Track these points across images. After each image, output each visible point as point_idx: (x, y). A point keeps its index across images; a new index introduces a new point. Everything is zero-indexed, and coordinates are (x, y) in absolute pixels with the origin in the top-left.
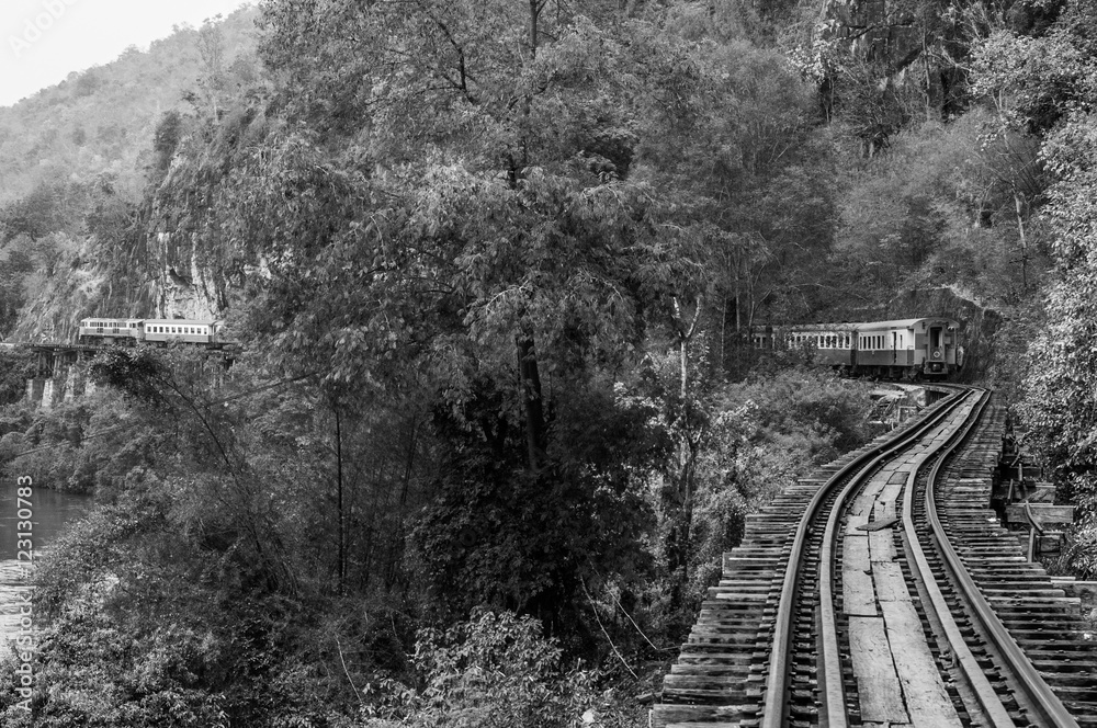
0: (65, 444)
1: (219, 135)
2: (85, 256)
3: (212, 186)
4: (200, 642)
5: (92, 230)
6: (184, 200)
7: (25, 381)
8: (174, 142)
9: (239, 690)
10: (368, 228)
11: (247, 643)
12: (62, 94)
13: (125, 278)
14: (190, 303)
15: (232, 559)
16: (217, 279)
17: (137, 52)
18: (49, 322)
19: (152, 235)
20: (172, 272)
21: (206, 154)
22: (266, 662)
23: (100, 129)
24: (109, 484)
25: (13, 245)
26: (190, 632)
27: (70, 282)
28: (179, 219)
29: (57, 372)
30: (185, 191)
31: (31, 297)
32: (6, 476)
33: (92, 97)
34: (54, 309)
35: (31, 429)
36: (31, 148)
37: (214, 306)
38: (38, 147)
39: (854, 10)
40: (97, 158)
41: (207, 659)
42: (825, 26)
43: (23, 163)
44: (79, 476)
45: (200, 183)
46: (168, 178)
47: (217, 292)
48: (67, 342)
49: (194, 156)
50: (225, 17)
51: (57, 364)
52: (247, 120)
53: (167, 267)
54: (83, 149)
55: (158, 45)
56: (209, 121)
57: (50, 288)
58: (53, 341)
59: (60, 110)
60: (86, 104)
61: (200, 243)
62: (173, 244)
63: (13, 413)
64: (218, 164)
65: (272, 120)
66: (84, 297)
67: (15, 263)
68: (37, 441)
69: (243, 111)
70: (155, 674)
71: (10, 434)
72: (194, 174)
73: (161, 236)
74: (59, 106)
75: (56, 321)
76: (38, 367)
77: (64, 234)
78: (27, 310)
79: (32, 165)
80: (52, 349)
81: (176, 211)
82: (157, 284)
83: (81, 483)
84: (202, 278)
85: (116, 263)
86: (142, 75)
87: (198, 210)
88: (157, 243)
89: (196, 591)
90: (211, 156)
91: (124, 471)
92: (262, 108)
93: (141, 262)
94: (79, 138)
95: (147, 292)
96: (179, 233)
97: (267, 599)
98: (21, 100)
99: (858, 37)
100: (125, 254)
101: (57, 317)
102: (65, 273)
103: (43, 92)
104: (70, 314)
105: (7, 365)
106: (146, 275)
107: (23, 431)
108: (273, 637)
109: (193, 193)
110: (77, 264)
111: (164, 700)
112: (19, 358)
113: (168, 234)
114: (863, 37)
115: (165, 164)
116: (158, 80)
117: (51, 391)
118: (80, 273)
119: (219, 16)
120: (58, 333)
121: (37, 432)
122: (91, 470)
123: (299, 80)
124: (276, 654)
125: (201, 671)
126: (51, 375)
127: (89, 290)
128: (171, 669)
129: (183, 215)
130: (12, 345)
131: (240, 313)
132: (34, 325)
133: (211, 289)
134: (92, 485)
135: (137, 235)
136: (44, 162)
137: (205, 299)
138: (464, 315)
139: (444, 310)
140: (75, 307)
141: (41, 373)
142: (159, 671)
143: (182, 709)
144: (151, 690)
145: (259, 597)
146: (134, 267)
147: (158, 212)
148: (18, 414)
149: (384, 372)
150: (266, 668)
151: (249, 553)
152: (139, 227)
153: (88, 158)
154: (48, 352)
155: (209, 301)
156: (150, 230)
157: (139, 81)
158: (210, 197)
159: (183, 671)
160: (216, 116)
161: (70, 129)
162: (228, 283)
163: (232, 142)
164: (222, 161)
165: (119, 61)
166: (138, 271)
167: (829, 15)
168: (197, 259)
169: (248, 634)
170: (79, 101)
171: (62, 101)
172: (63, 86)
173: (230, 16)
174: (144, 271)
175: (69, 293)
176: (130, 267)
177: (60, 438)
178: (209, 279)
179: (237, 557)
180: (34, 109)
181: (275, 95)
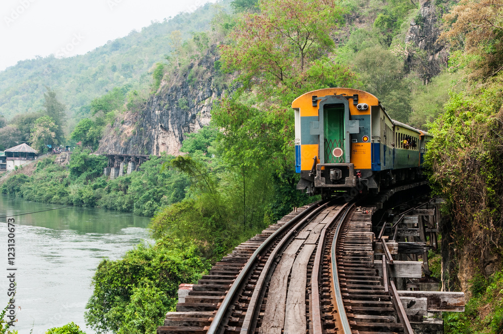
0: (121, 192)
1: (180, 73)
2: (126, 119)
3: (177, 93)
4: (203, 244)
5: (129, 109)
6: (166, 98)
7: (103, 168)
8: (162, 76)
9: (215, 259)
10: (254, 121)
11: (217, 245)
12: (105, 50)
13: (142, 128)
14: (168, 138)
15: (212, 220)
16: (179, 129)
17: (136, 32)
18: (112, 145)
19: (153, 112)
20: (161, 126)
21: (174, 80)
22: (223, 250)
23: (123, 65)
24: (139, 207)
25: (97, 115)
26: (200, 241)
27: (120, 130)
28: (164, 106)
29: (116, 165)
30: (167, 94)
31: (104, 135)
32: (97, 205)
33: (118, 51)
34: (114, 140)
35: (107, 187)
36: (94, 73)
37: (178, 139)
38: (97, 73)
39: (420, 30)
40: (122, 77)
41: (205, 249)
42: (410, 36)
43: (91, 79)
44: (127, 205)
45: (172, 92)
46: (159, 90)
47: (179, 134)
48: (120, 153)
49: (170, 81)
50: (173, 17)
51: (116, 162)
52: (191, 67)
53: (159, 124)
54: (116, 74)
55: (145, 29)
56: (176, 67)
57: (112, 132)
58: (114, 153)
59: (105, 56)
60: (116, 54)
61: (172, 115)
62: (162, 115)
63: (99, 181)
64: (179, 84)
65: (201, 67)
66: (126, 136)
67: (98, 122)
68: (109, 192)
69: (189, 64)
70: (192, 252)
71: (99, 189)
72: (170, 88)
73: (157, 112)
74: (104, 55)
75: (115, 145)
76: (108, 163)
77: (118, 111)
78: (103, 141)
79: (95, 80)
80: (114, 156)
81: (162, 103)
82: (155, 131)
83: (127, 208)
84: (173, 128)
85: (139, 122)
86: (139, 42)
87: (171, 102)
88: (155, 115)
89: (202, 229)
90: (176, 81)
91: (144, 202)
92: (197, 63)
93: (149, 122)
94: (114, 69)
95: (151, 134)
96: (164, 111)
97: (223, 232)
98: (88, 52)
99: (422, 40)
100: (142, 119)
101: (115, 144)
102: (118, 126)
103: (97, 49)
104: (121, 142)
105: (96, 162)
106: (150, 127)
107: (104, 188)
108: (225, 243)
109: (169, 95)
110: (123, 123)
111: (195, 260)
112: (101, 159)
113: (159, 111)
114: (423, 40)
115: (158, 84)
116: (146, 45)
117: (114, 172)
118: (124, 126)
119: (170, 17)
120: (116, 150)
121: (109, 188)
122: (131, 203)
123: (211, 52)
124: (226, 248)
125: (204, 253)
126: (113, 166)
127: (128, 133)
128: (196, 251)
129: (165, 104)
130: (98, 155)
131: (189, 142)
132: (106, 146)
133: (177, 133)
134: (132, 208)
135: (147, 111)
136: (100, 79)
137: (174, 136)
138: (281, 147)
139: (276, 146)
140: (123, 140)
141: (109, 165)
142: (193, 251)
143: (200, 262)
144: (191, 257)
145: (221, 231)
146: (146, 124)
147: (155, 103)
148: (101, 181)
149: (259, 163)
150: (223, 252)
151: (218, 218)
152: (148, 108)
153: (118, 77)
154: (112, 157)
155: (176, 137)
156: (153, 110)
157: (138, 45)
158: (176, 97)
159: (199, 252)
160: (178, 65)
161: (110, 65)
162: (183, 131)
163: (185, 76)
164: (181, 83)
165: (128, 36)
166: (147, 125)
167: (411, 32)
168: (171, 121)
169: (217, 242)
170: (113, 53)
171: (105, 53)
172: (105, 46)
173: (175, 17)
174: (150, 126)
175: (120, 134)
176: (144, 124)
177: (119, 191)
178: (176, 129)
179: (214, 219)
180: (94, 56)
181: (202, 58)
